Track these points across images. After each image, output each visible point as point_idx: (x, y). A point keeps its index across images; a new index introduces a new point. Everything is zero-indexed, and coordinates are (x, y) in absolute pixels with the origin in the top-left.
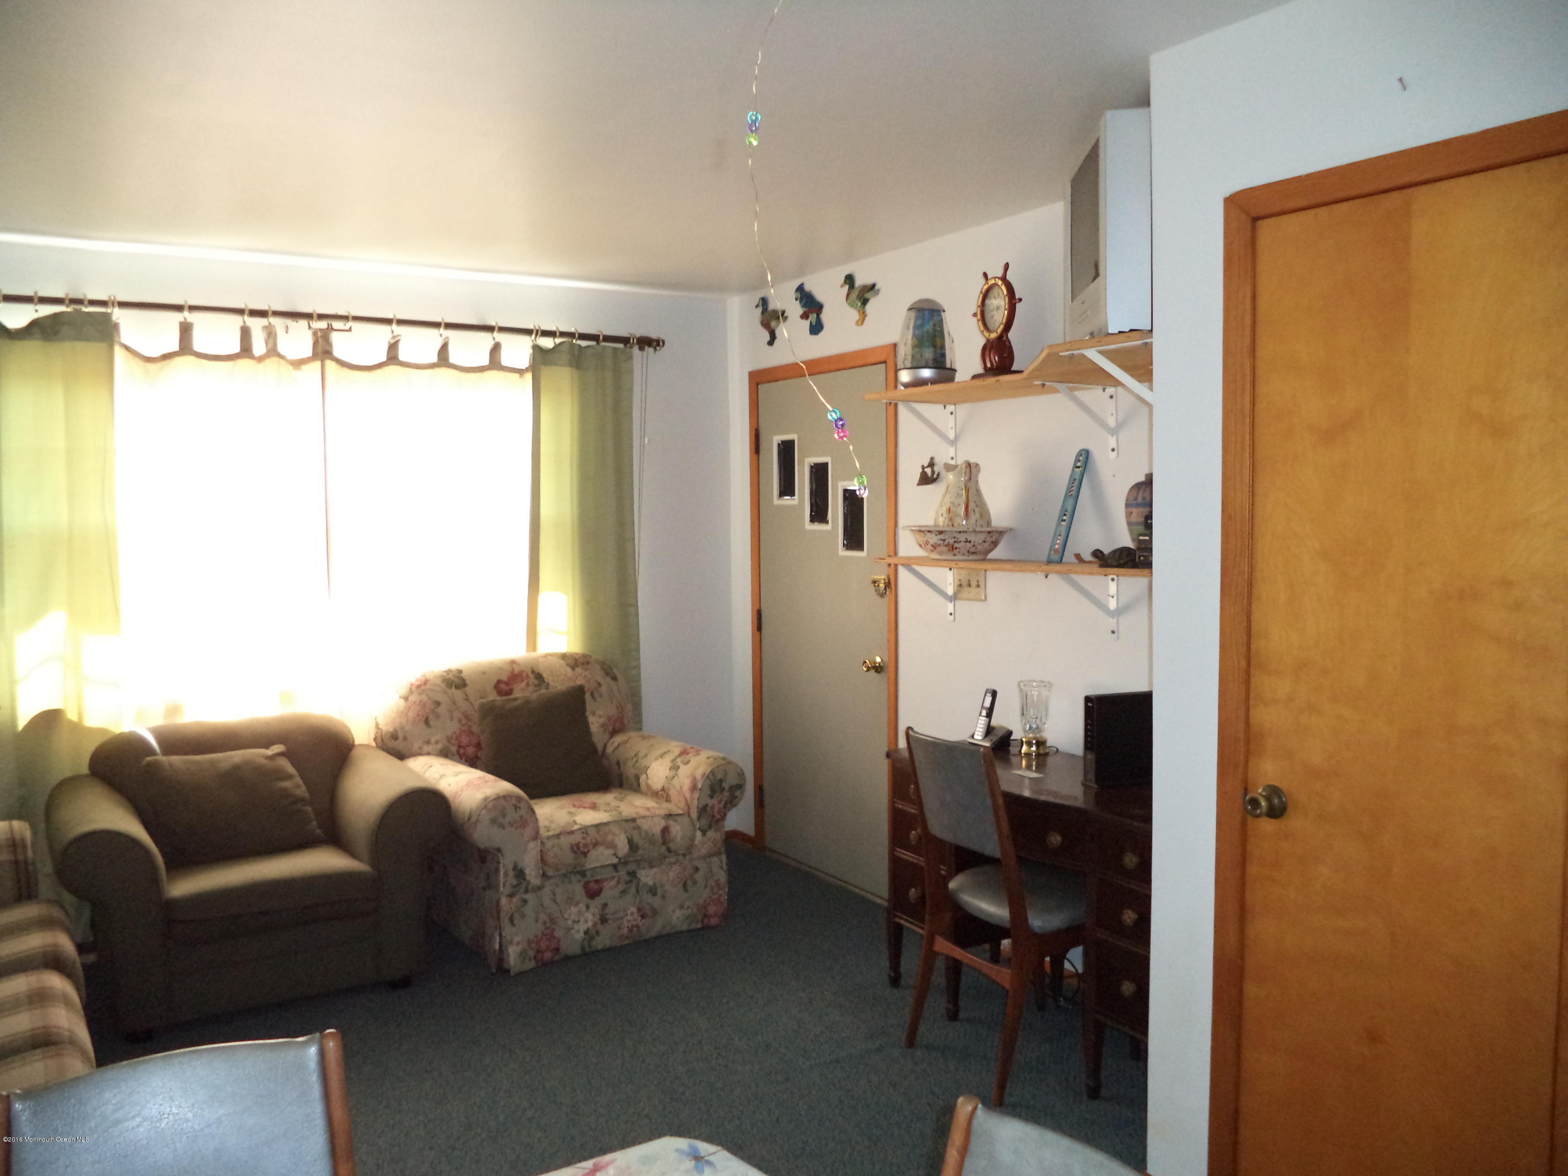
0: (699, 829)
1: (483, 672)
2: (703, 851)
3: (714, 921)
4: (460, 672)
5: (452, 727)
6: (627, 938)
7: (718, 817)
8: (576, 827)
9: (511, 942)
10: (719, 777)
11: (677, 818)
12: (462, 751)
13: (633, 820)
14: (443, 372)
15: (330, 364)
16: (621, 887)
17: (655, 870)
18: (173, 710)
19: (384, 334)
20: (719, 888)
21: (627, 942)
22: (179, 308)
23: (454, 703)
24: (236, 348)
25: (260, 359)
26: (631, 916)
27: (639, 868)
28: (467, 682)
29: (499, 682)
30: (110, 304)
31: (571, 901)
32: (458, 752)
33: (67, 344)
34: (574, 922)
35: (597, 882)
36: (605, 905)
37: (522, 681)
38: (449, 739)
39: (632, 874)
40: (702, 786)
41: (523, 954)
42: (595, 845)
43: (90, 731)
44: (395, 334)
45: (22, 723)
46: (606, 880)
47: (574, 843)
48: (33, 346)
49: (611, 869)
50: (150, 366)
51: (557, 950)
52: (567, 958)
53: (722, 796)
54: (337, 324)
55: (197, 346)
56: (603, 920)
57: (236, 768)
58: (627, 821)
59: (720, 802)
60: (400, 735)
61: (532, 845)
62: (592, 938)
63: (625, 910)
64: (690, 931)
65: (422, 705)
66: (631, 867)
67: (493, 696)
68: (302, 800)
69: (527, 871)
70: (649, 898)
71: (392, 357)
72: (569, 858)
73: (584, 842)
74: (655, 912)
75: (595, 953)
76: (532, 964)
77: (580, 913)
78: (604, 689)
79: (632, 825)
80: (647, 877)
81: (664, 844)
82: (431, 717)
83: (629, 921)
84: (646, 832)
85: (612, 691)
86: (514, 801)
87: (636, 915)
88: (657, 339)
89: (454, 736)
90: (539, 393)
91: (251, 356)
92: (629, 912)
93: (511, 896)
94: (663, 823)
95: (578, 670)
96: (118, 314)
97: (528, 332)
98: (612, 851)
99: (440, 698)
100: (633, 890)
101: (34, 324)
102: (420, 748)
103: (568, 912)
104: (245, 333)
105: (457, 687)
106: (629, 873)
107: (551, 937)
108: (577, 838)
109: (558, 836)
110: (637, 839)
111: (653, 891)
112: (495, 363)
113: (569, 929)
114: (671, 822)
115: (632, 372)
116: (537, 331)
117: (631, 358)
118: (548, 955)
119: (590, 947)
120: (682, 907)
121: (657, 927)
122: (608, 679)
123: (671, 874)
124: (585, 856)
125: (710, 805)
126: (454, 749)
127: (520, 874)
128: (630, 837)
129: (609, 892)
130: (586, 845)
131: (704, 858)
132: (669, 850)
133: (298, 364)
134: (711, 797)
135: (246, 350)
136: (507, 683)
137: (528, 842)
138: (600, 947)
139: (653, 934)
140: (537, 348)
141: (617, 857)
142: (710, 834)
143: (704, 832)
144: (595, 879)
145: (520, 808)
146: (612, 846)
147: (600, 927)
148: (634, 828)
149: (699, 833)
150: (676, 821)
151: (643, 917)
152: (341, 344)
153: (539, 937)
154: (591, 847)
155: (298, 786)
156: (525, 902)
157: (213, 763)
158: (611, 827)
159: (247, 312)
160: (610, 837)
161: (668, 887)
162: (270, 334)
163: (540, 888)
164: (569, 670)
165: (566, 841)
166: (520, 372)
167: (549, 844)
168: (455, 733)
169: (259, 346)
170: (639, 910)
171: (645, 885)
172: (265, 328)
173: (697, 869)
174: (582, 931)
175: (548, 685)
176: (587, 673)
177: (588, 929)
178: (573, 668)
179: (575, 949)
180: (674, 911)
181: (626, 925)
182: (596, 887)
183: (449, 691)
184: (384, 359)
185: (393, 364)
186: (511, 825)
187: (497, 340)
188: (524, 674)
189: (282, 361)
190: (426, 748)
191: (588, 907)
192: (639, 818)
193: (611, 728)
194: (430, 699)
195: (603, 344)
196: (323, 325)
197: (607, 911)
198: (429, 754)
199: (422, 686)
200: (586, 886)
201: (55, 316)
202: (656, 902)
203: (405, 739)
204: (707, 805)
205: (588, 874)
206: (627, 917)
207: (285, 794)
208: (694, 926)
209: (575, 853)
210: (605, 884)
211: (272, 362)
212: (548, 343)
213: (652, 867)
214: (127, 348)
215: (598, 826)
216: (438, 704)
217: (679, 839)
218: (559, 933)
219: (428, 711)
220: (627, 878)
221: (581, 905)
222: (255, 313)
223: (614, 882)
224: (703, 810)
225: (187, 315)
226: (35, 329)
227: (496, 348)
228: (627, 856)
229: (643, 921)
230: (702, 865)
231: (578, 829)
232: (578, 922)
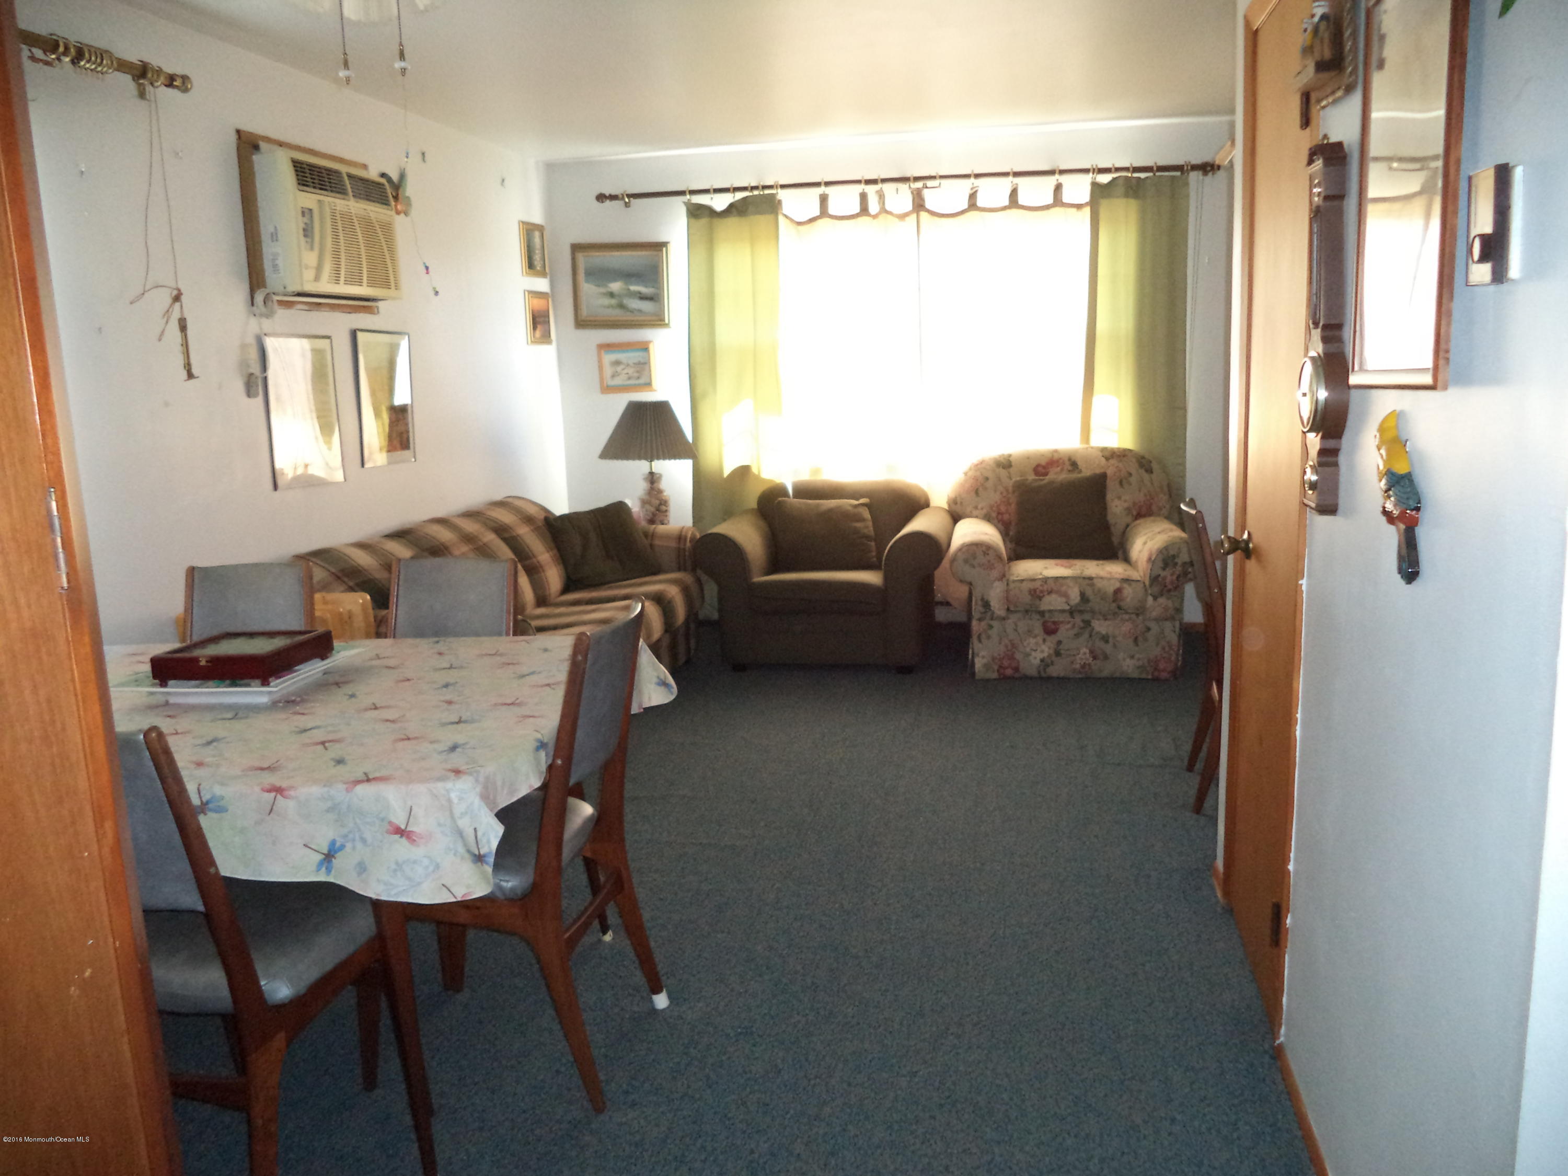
0: (1151, 594)
1: (1028, 458)
2: (1154, 614)
3: (1164, 675)
4: (1010, 456)
5: (995, 497)
6: (1080, 672)
7: (1170, 587)
8: (1041, 577)
9: (978, 655)
10: (1172, 553)
11: (1132, 583)
12: (1000, 517)
13: (1091, 578)
14: (1014, 212)
15: (923, 215)
16: (1076, 631)
17: (1108, 623)
18: (816, 471)
19: (965, 186)
20: (1170, 647)
21: (1080, 676)
22: (817, 184)
23: (999, 479)
24: (857, 209)
25: (875, 217)
26: (1083, 655)
27: (1093, 618)
28: (1013, 464)
29: (1038, 466)
30: (775, 187)
31: (1030, 632)
32: (997, 517)
33: (752, 217)
34: (1032, 650)
35: (1054, 623)
36: (1059, 642)
37: (1058, 466)
38: (991, 507)
39: (1087, 623)
40: (1155, 559)
41: (987, 666)
42: (1050, 592)
43: (764, 481)
44: (975, 185)
45: (726, 473)
46: (1062, 622)
47: (1032, 588)
48: (732, 222)
49: (1067, 615)
50: (800, 228)
51: (1017, 669)
52: (1026, 678)
53: (1174, 569)
54: (930, 183)
55: (831, 211)
56: (1058, 653)
57: (830, 510)
58: (1084, 578)
59: (1172, 575)
60: (959, 501)
61: (997, 584)
62: (1048, 666)
63: (1078, 649)
64: (1140, 679)
65: (976, 479)
66: (1087, 617)
67: (1031, 477)
68: (868, 537)
69: (992, 604)
70: (1100, 644)
71: (973, 205)
72: (1027, 599)
73: (1041, 588)
74: (1106, 657)
75: (1050, 678)
76: (995, 675)
77: (1037, 643)
78: (1133, 480)
79: (1087, 581)
80: (1100, 626)
81: (1114, 601)
82: (981, 489)
83: (1081, 659)
84: (1099, 590)
85: (1142, 481)
86: (984, 548)
87: (1088, 655)
88: (1211, 163)
89: (996, 505)
90: (1098, 223)
91: (869, 215)
92: (1082, 651)
93: (980, 620)
94: (1118, 585)
95: (1112, 461)
96: (782, 194)
97: (1086, 171)
98: (1064, 600)
99: (990, 475)
100: (1086, 635)
101: (731, 206)
102: (971, 512)
103: (1027, 641)
104: (863, 197)
105: (1004, 468)
106: (1083, 621)
107: (1012, 658)
108: (1037, 585)
109: (1022, 581)
110: (1089, 592)
111: (1105, 639)
112: (1058, 201)
113: (1028, 655)
114: (1125, 585)
115: (1188, 196)
116: (1094, 169)
117: (1187, 184)
118: (1009, 672)
119: (1045, 672)
120: (1132, 657)
121: (1107, 670)
122: (1142, 471)
123: (1123, 629)
124: (1040, 600)
125: (1162, 575)
126: (994, 515)
127: (986, 605)
128: (1082, 590)
129: (1064, 633)
130: (1042, 592)
131: (1157, 620)
132: (1119, 608)
133: (903, 217)
134: (1164, 569)
135: (864, 210)
136: (1044, 467)
137: (995, 581)
138: (1055, 674)
139: (1105, 673)
140: (1095, 185)
141: (1068, 604)
142: (1162, 600)
143: (1155, 598)
144: (1052, 620)
145: (988, 554)
146: (1066, 595)
147: (1054, 658)
148: (1088, 585)
149: (1150, 599)
150: (1130, 585)
151: (1095, 658)
152: (931, 199)
153: (1002, 656)
154: (1046, 593)
155: (867, 527)
156: (991, 627)
157: (818, 505)
158: (1068, 581)
159: (863, 182)
160: (1064, 588)
161: (1120, 639)
162: (881, 196)
163: (1004, 619)
164: (1103, 460)
165: (1026, 586)
166: (1079, 207)
167: (1012, 586)
168: (996, 503)
169: (874, 207)
170: (1091, 652)
171: (1098, 633)
172: (877, 192)
173: (1149, 629)
174: (1038, 659)
175: (1080, 472)
176: (1120, 465)
177: (1044, 658)
178: (1107, 459)
179: (1033, 672)
180: (1124, 660)
181: (1079, 662)
182: (1053, 627)
183: (997, 470)
184: (966, 206)
185: (973, 210)
186: (980, 565)
187: (1060, 181)
188: (1061, 461)
189: (889, 217)
190: (975, 513)
191: (1044, 640)
192: (1096, 578)
193: (1135, 513)
194: (982, 475)
195: (1158, 174)
196: (919, 185)
197: (1061, 647)
198: (977, 517)
199: (979, 466)
200: (1044, 625)
201: (745, 199)
202: (1108, 648)
203: (961, 503)
204: (1160, 575)
205: (1047, 615)
206: (1080, 656)
207: (856, 531)
208: (1144, 676)
209: (1032, 595)
210: (1061, 625)
211: (883, 217)
212: (1105, 179)
213: (1106, 620)
214: (786, 217)
215: (1057, 579)
216: (987, 479)
217: (1128, 600)
218: (1018, 656)
219: (979, 484)
220: (1082, 625)
221: (1038, 638)
222: (869, 182)
223: (1069, 626)
224: (1154, 579)
225: (822, 190)
226: (732, 209)
227: (1058, 188)
228: (1077, 605)
229: (1095, 661)
230: (1152, 625)
231: (1040, 579)
232: (1036, 650)
